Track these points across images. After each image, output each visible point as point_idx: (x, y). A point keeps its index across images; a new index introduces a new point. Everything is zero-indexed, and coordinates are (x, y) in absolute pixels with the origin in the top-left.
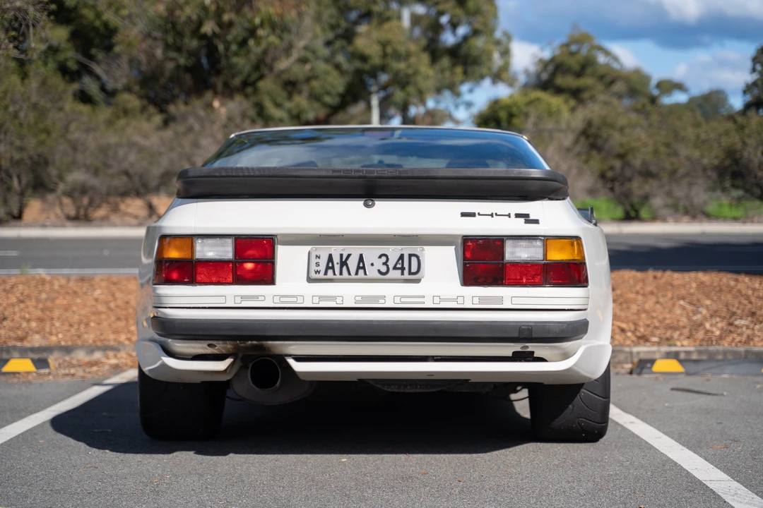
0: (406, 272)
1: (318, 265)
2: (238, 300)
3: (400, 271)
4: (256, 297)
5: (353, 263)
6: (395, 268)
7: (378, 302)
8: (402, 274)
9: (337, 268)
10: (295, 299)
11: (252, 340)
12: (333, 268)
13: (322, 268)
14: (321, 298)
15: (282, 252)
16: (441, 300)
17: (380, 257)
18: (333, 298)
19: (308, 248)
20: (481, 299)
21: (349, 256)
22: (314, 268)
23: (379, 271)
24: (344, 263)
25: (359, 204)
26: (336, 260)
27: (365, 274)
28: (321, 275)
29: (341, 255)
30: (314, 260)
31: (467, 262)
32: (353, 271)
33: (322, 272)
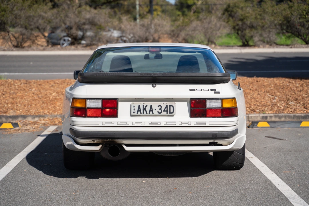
0: (169, 112)
2: (104, 123)
3: (166, 112)
4: (110, 123)
5: (148, 109)
6: (164, 111)
7: (158, 124)
8: (167, 113)
9: (142, 111)
10: (126, 123)
11: (109, 139)
12: (140, 111)
13: (136, 111)
14: (136, 123)
15: (120, 105)
16: (182, 123)
17: (158, 106)
18: (141, 123)
19: (131, 103)
20: (197, 123)
21: (146, 106)
22: (133, 111)
23: (158, 112)
24: (144, 109)
25: (149, 86)
26: (142, 108)
27: (153, 113)
28: (136, 114)
29: (143, 106)
30: (133, 108)
31: (192, 108)
32: (148, 112)
33: (136, 113)
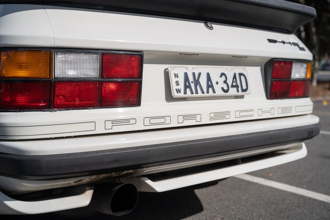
0: (240, 89)
1: (177, 83)
2: (109, 125)
3: (235, 89)
4: (126, 121)
5: (203, 81)
6: (233, 86)
7: (225, 118)
8: (238, 91)
9: (193, 85)
10: (162, 120)
11: (128, 170)
12: (190, 87)
13: (181, 87)
14: (185, 117)
17: (221, 76)
18: (193, 117)
19: (163, 67)
21: (200, 74)
22: (174, 87)
23: (223, 89)
24: (197, 82)
25: (200, 26)
26: (191, 79)
27: (214, 92)
28: (182, 95)
29: (194, 74)
30: (173, 80)
31: (273, 80)
32: (205, 90)
33: (182, 91)
